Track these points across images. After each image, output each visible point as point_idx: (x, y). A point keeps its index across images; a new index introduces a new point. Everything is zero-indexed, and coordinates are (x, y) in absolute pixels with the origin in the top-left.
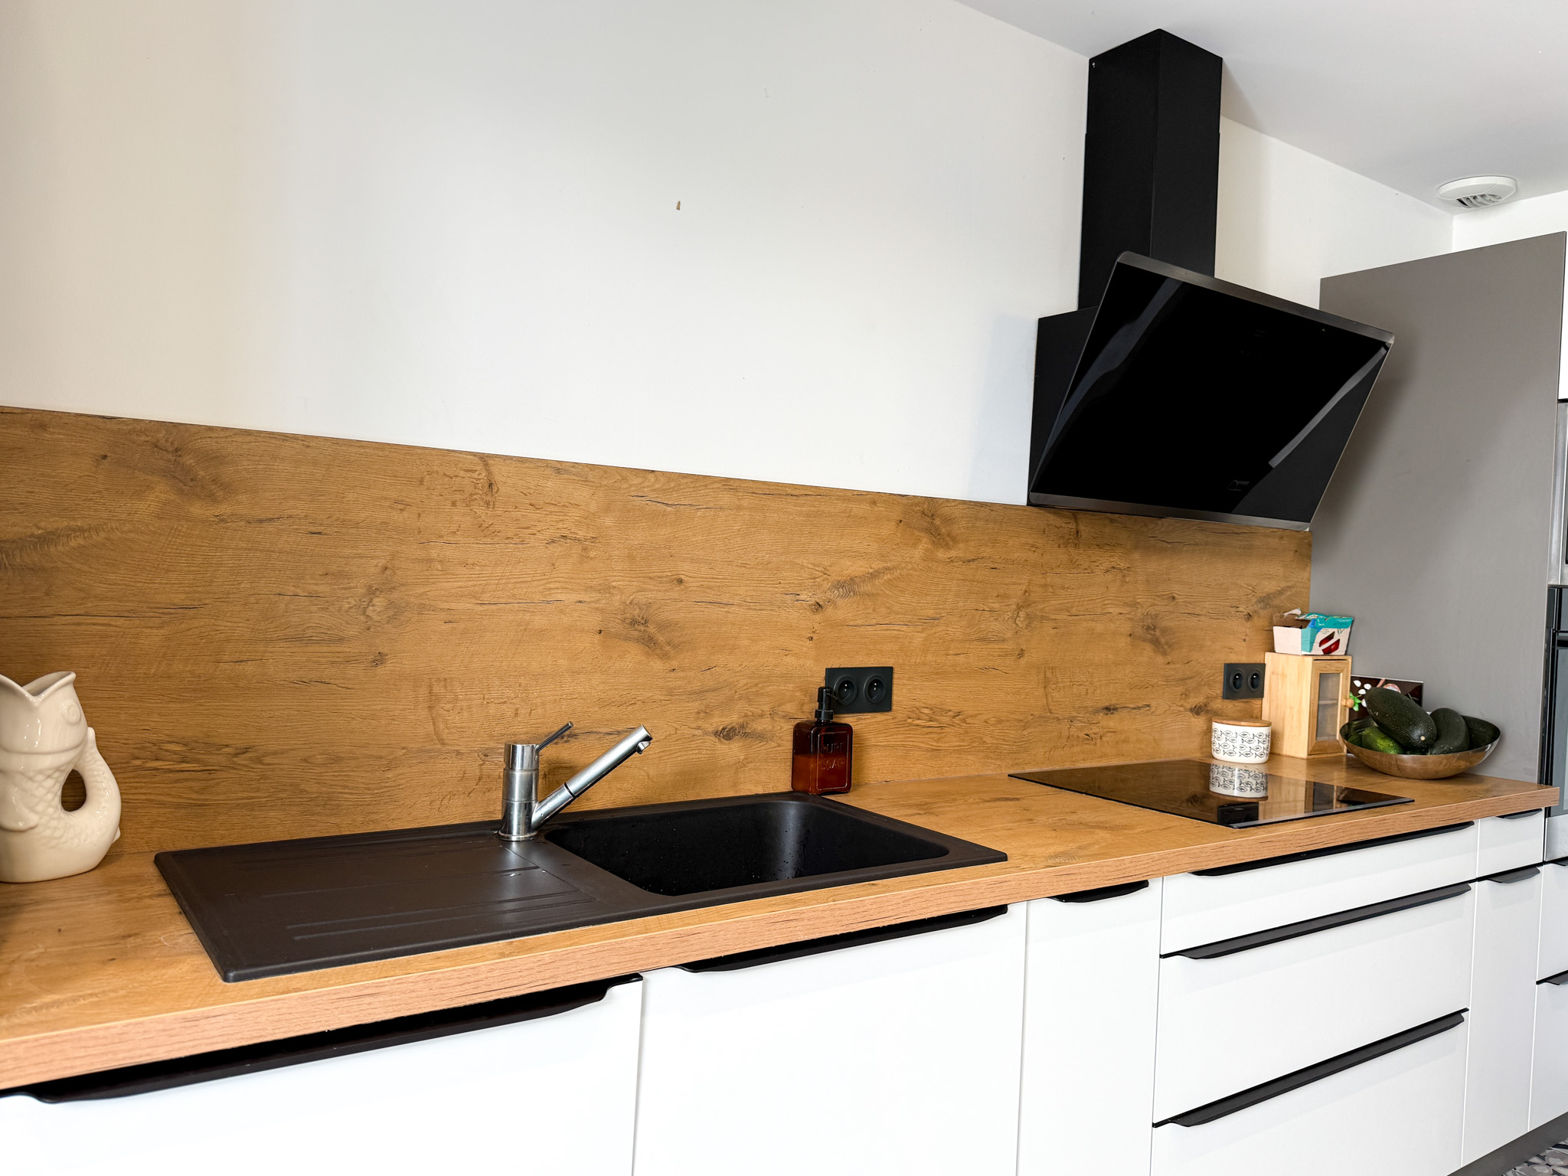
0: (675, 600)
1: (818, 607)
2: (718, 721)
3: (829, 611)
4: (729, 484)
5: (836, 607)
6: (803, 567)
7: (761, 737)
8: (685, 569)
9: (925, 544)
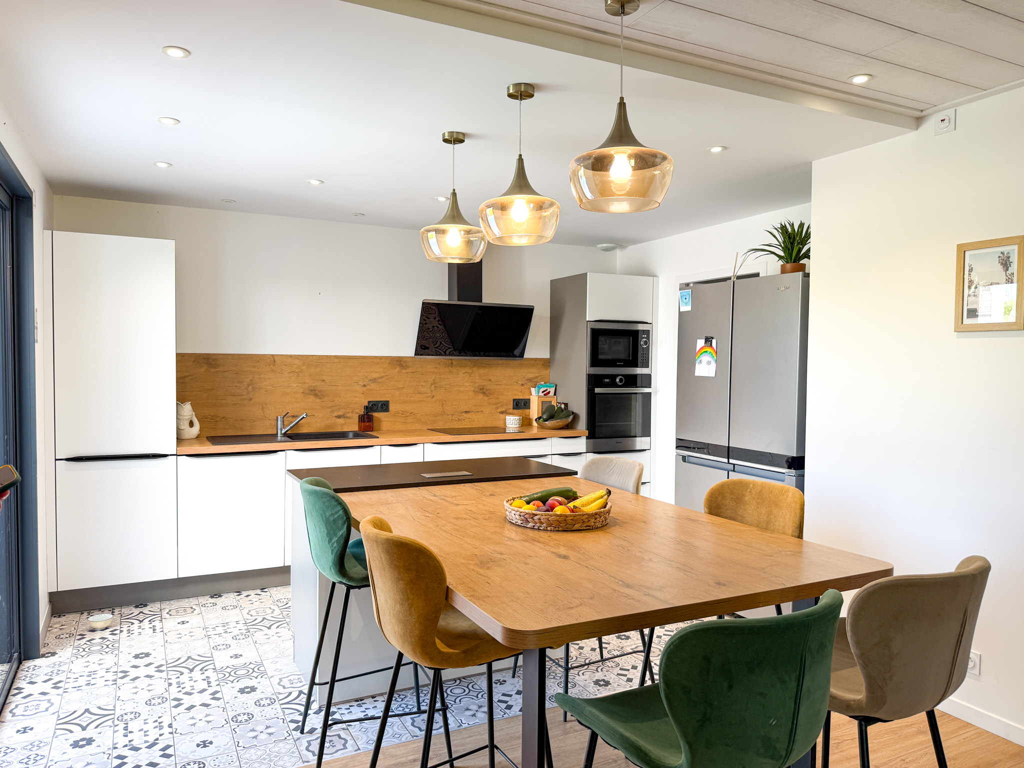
0: (323, 385)
1: (365, 386)
2: (336, 414)
3: (368, 387)
4: (336, 357)
5: (370, 386)
6: (360, 376)
7: (349, 418)
8: (325, 378)
9: (398, 368)
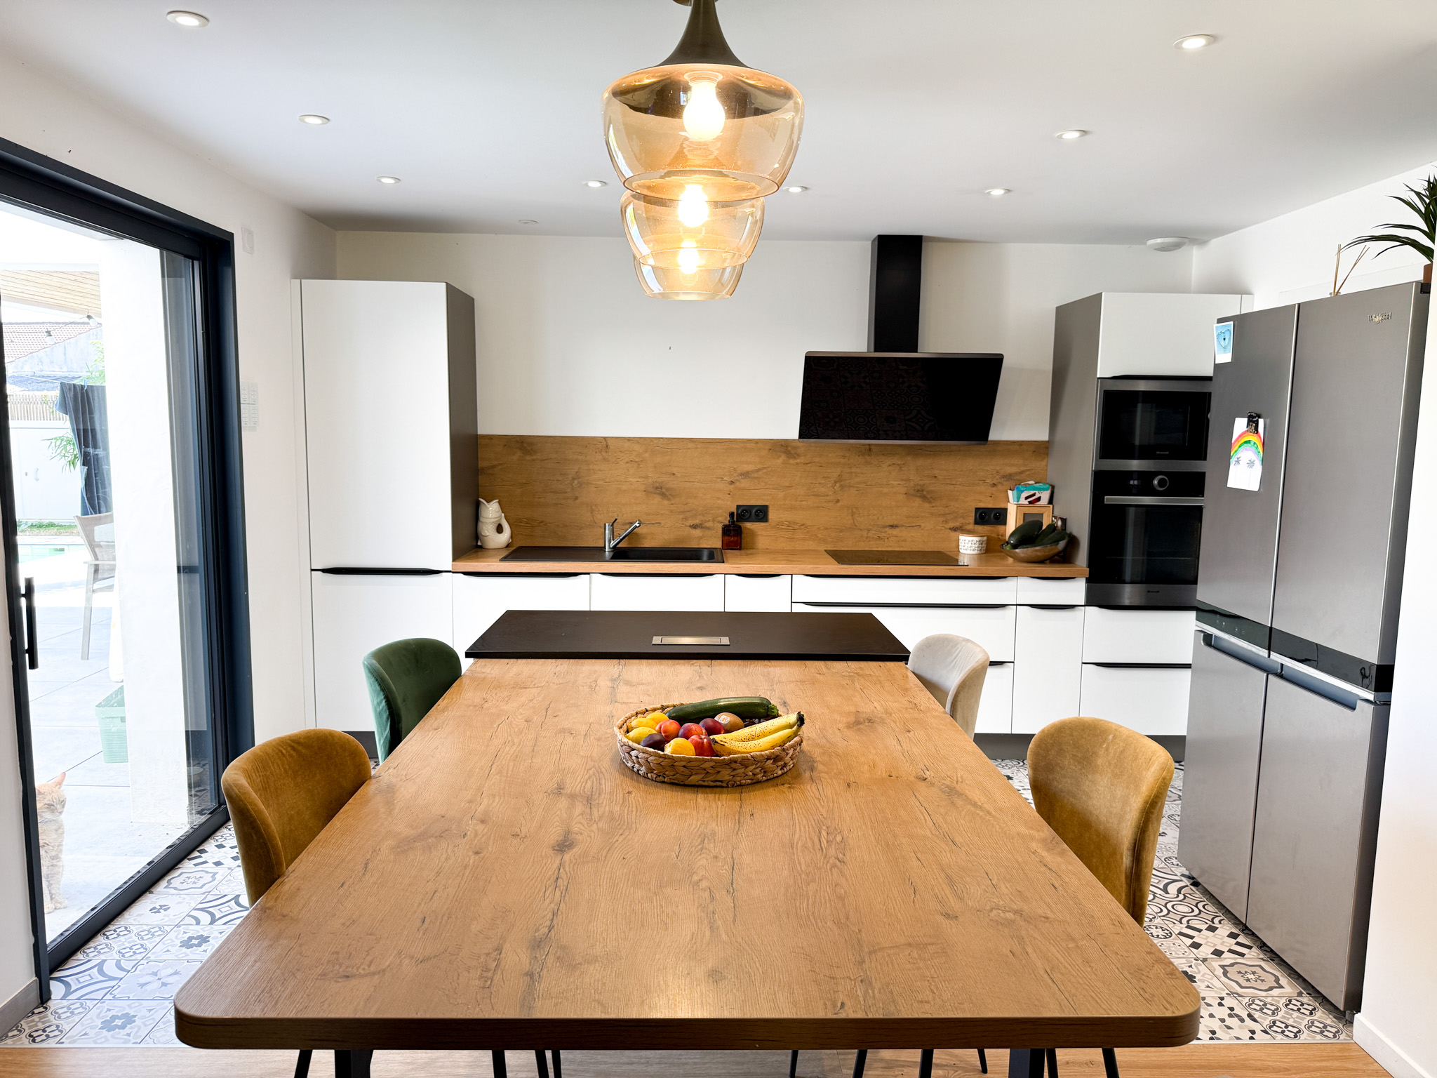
0: (672, 480)
1: (732, 482)
2: (691, 522)
3: (737, 484)
4: (691, 440)
5: (740, 482)
6: (724, 468)
7: (708, 528)
8: (675, 470)
9: (783, 457)
